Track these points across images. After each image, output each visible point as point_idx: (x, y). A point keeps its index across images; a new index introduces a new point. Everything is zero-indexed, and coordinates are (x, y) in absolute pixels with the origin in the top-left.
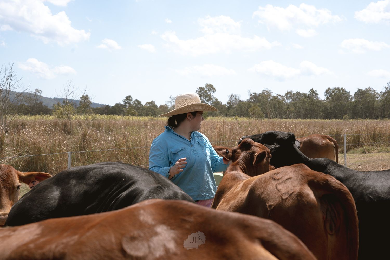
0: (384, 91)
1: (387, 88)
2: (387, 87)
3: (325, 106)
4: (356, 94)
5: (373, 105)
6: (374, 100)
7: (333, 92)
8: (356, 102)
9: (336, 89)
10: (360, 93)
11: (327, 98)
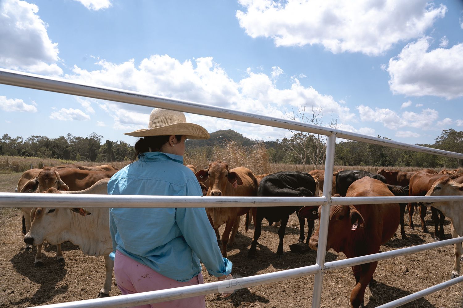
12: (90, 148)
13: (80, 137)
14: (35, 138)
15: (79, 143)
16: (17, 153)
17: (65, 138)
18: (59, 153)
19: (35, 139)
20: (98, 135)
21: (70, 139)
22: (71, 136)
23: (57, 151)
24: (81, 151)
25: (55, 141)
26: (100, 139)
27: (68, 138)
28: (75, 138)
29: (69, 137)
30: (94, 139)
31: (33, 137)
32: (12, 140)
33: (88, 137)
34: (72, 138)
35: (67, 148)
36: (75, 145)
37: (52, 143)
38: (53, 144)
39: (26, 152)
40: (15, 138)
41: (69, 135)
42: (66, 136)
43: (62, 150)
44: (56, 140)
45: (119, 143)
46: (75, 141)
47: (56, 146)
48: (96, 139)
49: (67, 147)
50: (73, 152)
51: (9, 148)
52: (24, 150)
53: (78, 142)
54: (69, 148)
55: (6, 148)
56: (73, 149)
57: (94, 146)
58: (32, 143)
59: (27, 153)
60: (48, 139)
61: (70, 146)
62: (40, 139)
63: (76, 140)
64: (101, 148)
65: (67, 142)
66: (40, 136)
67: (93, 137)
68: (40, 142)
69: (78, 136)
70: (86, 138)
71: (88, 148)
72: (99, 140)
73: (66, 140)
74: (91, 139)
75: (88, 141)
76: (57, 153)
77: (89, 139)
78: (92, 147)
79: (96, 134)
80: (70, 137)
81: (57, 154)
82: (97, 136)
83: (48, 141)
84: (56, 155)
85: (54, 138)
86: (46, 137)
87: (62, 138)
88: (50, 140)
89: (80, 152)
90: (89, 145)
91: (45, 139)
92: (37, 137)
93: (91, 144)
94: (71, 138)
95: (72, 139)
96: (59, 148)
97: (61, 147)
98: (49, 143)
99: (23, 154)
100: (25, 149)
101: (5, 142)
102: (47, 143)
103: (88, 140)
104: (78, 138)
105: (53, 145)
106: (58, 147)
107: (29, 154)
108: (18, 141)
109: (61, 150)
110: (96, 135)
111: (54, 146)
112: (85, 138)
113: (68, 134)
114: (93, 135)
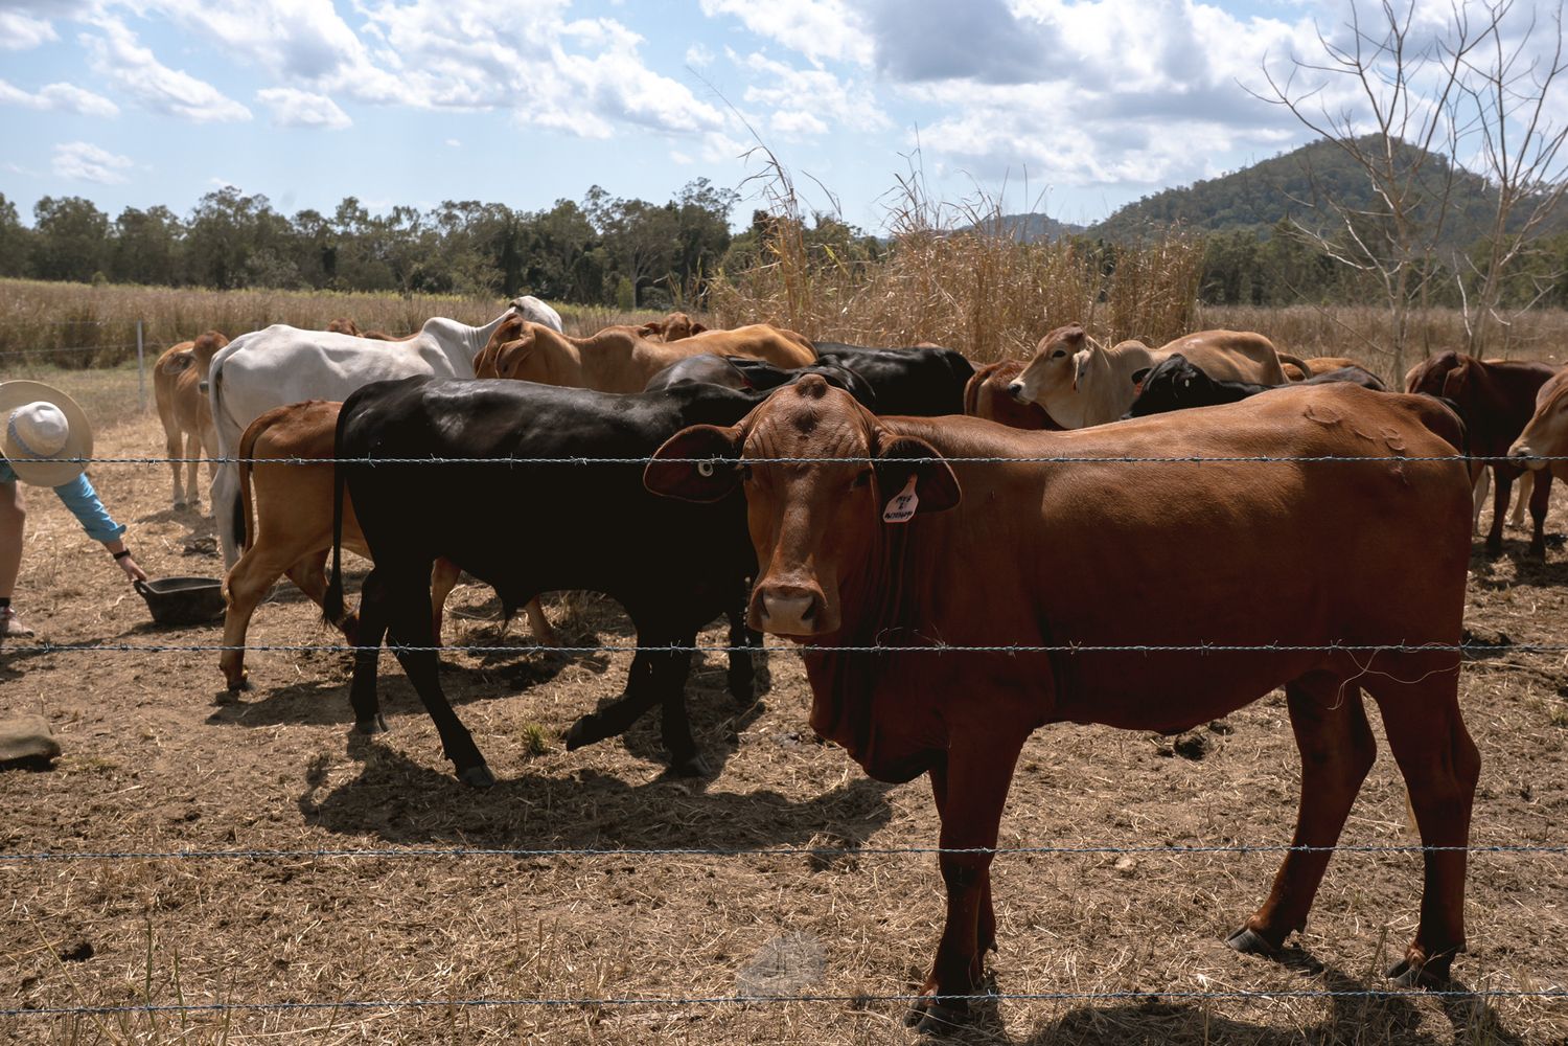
0: (191, 218)
1: (198, 212)
2: (198, 208)
3: (37, 246)
4: (121, 219)
5: (166, 250)
6: (168, 238)
7: (61, 208)
8: (122, 239)
9: (67, 200)
10: (132, 218)
11: (43, 223)
12: (686, 251)
13: (643, 200)
14: (457, 212)
15: (639, 229)
16: (392, 279)
17: (577, 209)
18: (557, 276)
19: (456, 217)
20: (717, 188)
21: (599, 212)
22: (607, 198)
23: (549, 265)
24: (646, 266)
25: (536, 224)
26: (725, 208)
27: (590, 207)
28: (618, 206)
29: (595, 204)
30: (702, 208)
31: (449, 205)
32: (372, 224)
33: (678, 202)
34: (609, 205)
35: (591, 250)
36: (622, 237)
37: (526, 234)
38: (533, 237)
39: (427, 273)
40: (386, 213)
41: (595, 193)
42: (581, 201)
43: (568, 260)
44: (545, 217)
45: (811, 224)
46: (621, 221)
47: (543, 243)
48: (710, 208)
49: (588, 247)
50: (614, 267)
51: (362, 259)
52: (417, 266)
53: (635, 222)
54: (599, 253)
55: (349, 257)
56: (611, 254)
57: (701, 240)
58: (450, 234)
59: (429, 280)
60: (508, 214)
61: (599, 245)
62: (477, 215)
63: (625, 214)
64: (733, 246)
65: (587, 227)
66: (477, 204)
67: (701, 197)
68: (478, 226)
69: (633, 199)
70: (671, 207)
71: (677, 252)
72: (724, 215)
73: (582, 216)
74: (689, 208)
75: (677, 219)
76: (549, 273)
77: (680, 208)
78: (693, 243)
79: (708, 186)
80: (600, 202)
81: (550, 280)
82: (713, 193)
83: (509, 225)
84: (544, 285)
85: (535, 211)
86: (501, 208)
87: (567, 208)
88: (518, 219)
89: (640, 270)
90: (680, 238)
91: (497, 217)
92: (465, 206)
93: (688, 232)
94: (605, 208)
95: (607, 213)
96: (556, 251)
97: (562, 250)
98: (515, 232)
99: (417, 283)
100: (423, 260)
101: (345, 234)
102: (505, 232)
103: (676, 212)
104: (634, 207)
105: (532, 242)
106: (549, 245)
107: (438, 279)
108: (397, 228)
109: (564, 262)
110: (710, 189)
111: (536, 245)
112: (662, 204)
113: (589, 188)
114: (696, 191)
